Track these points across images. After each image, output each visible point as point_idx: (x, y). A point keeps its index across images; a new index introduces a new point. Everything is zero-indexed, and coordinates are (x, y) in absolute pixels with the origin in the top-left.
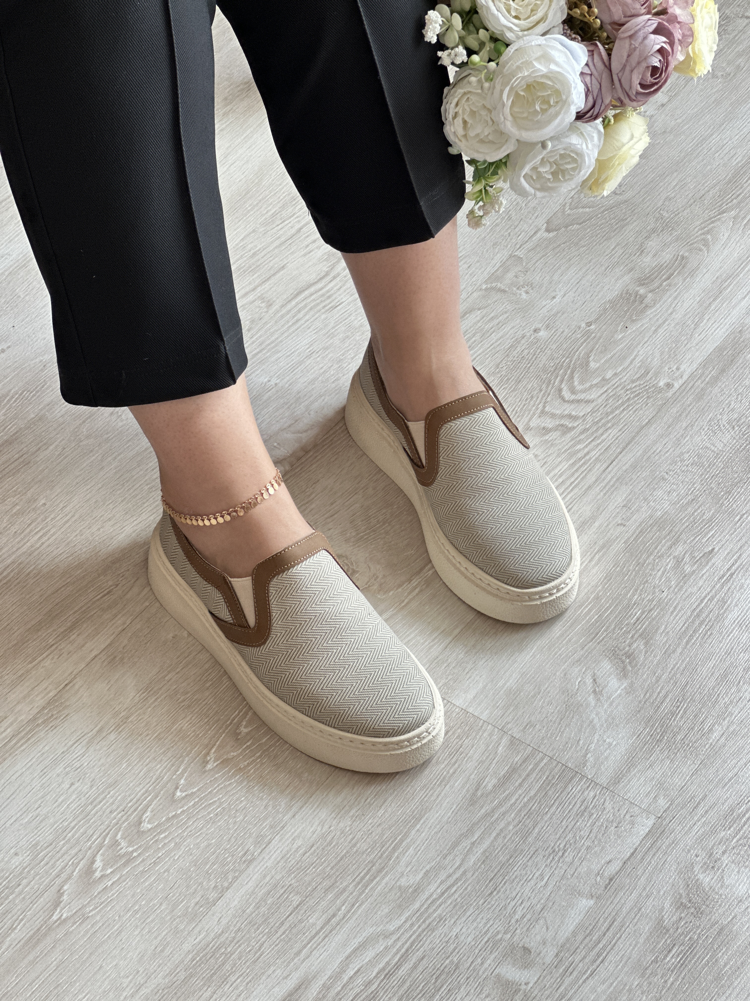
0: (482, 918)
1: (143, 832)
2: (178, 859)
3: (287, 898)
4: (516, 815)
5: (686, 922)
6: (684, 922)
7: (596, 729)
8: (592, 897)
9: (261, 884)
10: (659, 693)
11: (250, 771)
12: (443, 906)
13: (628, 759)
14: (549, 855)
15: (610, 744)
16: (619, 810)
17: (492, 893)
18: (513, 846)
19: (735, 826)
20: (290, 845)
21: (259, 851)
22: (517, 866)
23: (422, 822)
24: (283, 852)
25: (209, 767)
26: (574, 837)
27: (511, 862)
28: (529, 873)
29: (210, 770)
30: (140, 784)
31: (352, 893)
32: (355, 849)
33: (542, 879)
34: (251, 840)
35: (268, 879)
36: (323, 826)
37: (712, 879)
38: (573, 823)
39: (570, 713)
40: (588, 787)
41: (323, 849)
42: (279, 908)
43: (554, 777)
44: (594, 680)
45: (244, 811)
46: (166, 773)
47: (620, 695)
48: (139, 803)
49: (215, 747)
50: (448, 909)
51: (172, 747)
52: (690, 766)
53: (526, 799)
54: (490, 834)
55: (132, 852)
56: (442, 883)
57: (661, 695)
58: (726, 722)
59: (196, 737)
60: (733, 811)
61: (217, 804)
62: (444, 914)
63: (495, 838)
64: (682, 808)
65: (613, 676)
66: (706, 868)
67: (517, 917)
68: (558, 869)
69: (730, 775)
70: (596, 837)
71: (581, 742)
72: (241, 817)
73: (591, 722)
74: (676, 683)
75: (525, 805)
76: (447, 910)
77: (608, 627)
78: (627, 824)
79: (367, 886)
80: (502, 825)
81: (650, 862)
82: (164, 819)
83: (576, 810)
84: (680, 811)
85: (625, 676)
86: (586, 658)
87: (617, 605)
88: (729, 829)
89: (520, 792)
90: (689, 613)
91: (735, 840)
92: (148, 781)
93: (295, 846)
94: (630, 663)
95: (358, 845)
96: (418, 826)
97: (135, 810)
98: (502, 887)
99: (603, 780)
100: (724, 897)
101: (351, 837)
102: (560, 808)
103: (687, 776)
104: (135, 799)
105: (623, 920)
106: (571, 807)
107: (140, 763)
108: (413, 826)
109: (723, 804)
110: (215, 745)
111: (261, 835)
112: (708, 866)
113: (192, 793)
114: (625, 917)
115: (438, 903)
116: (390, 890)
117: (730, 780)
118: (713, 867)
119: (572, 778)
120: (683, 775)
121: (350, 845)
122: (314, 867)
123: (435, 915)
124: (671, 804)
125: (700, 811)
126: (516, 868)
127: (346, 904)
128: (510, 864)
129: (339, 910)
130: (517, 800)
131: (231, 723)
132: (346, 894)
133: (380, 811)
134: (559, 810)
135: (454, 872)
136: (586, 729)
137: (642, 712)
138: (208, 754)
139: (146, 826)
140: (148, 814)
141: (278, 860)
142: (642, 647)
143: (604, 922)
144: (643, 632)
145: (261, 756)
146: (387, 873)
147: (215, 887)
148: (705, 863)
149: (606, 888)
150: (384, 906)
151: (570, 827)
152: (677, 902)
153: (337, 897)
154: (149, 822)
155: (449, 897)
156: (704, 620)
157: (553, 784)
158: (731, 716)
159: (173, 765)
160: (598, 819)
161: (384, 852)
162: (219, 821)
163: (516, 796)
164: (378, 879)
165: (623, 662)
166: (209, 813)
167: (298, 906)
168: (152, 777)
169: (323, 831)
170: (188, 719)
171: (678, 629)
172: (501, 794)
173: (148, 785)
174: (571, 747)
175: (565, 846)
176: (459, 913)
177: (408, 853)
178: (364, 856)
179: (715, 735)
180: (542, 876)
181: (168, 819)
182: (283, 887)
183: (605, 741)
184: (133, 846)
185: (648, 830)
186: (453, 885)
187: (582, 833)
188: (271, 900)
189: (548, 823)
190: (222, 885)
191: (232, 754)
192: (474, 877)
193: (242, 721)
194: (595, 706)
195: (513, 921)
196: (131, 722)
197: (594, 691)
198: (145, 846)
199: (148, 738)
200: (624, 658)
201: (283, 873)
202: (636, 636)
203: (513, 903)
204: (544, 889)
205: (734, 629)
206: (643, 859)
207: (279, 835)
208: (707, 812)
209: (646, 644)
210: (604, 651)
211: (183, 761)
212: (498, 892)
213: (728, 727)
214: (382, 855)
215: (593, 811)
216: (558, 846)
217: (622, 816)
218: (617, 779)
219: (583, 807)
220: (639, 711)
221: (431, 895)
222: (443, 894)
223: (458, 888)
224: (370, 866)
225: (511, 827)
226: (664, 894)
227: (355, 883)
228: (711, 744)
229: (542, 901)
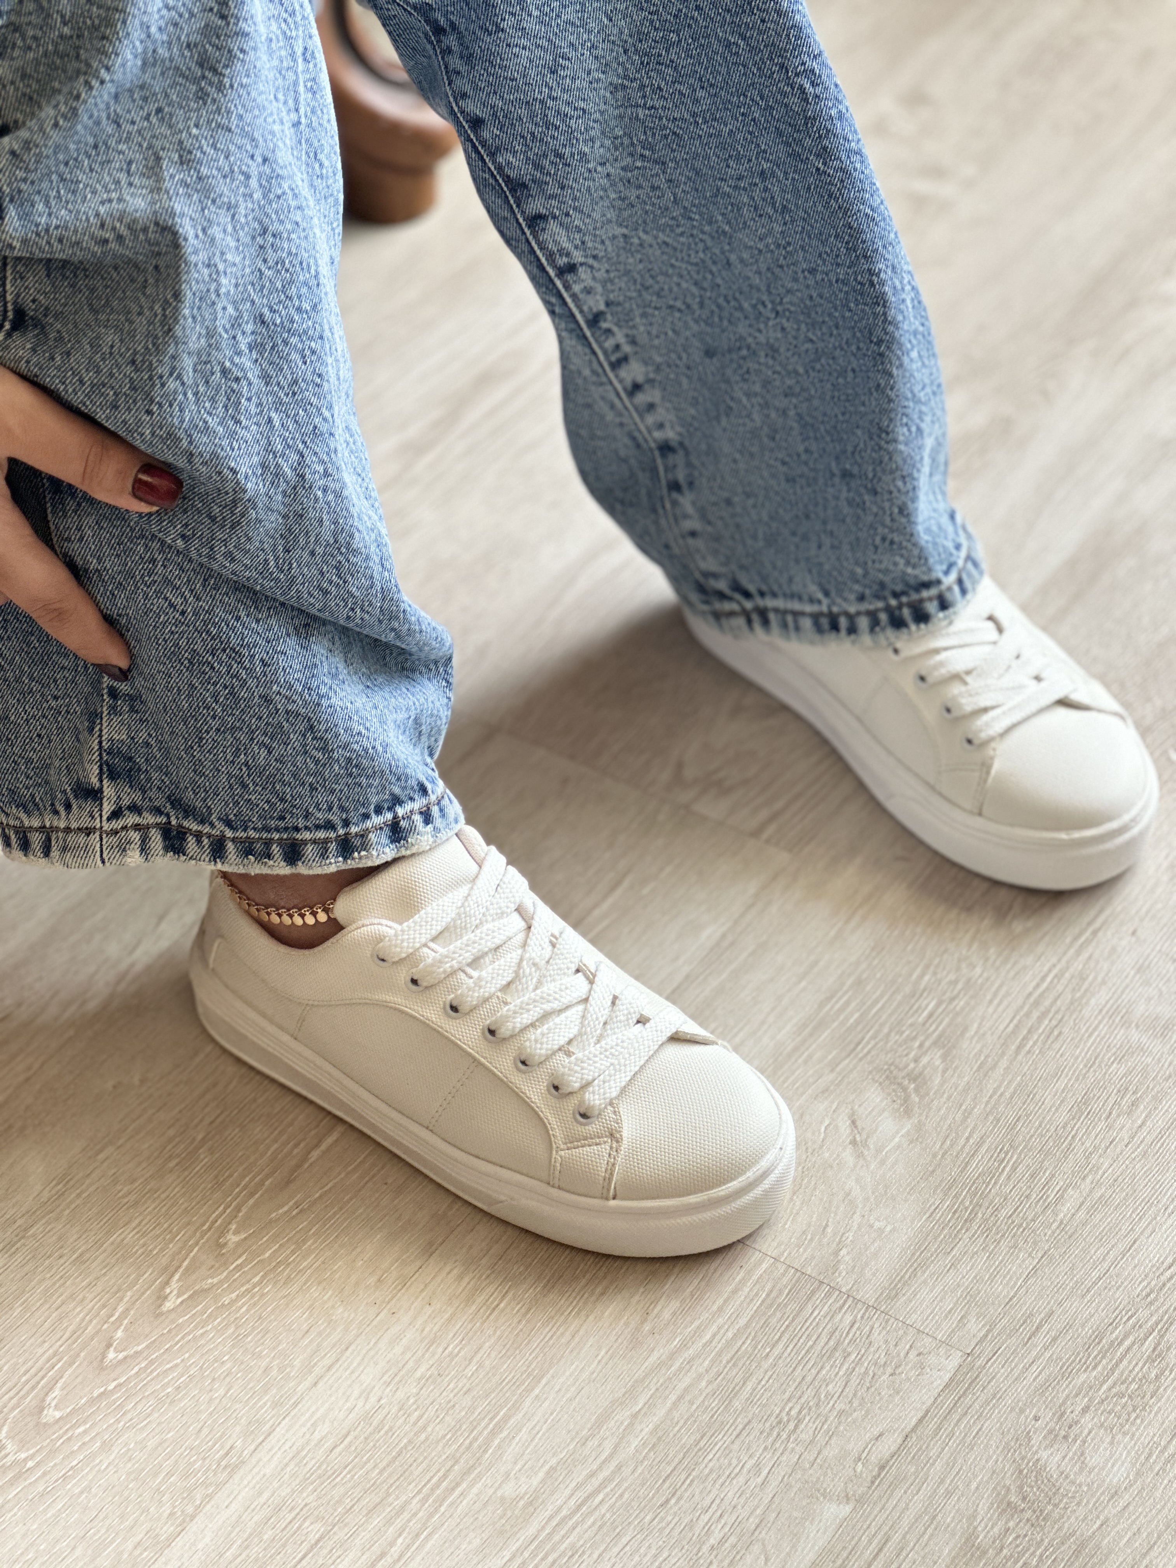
0: (649, 1547)
1: (45, 1424)
2: (107, 1467)
3: (298, 1528)
4: (713, 1361)
5: (1018, 1537)
6: (1014, 1535)
7: (857, 1207)
8: (848, 1499)
9: (252, 1507)
10: (968, 1139)
11: (241, 1308)
12: (578, 1530)
13: (913, 1254)
14: (772, 1428)
15: (881, 1231)
16: (896, 1345)
17: (667, 1501)
18: (706, 1417)
19: (1104, 1362)
20: (307, 1436)
21: (252, 1447)
22: (714, 1452)
23: (544, 1381)
24: (294, 1448)
25: (168, 1305)
26: (817, 1393)
27: (702, 1444)
28: (735, 1462)
29: (169, 1311)
30: (45, 1342)
31: (415, 1514)
32: (423, 1436)
33: (758, 1473)
34: (238, 1429)
35: (266, 1495)
36: (367, 1399)
37: (1064, 1458)
38: (814, 1371)
39: (809, 1182)
40: (841, 1308)
41: (366, 1439)
42: (284, 1546)
43: (781, 1292)
44: (854, 1122)
45: (228, 1379)
46: (91, 1321)
47: (898, 1147)
48: (41, 1374)
49: (181, 1270)
50: (589, 1532)
51: (105, 1274)
52: (1024, 1261)
53: (730, 1334)
54: (667, 1397)
55: (26, 1460)
56: (578, 1487)
57: (971, 1141)
58: (1088, 1180)
59: (148, 1256)
60: (1100, 1337)
61: (180, 1369)
62: (581, 1543)
63: (674, 1403)
64: (1010, 1336)
65: (886, 1114)
66: (1053, 1437)
67: (712, 1541)
68: (787, 1453)
69: (1095, 1274)
70: (855, 1395)
71: (829, 1230)
72: (222, 1391)
73: (848, 1194)
74: (998, 1120)
75: (729, 1344)
76: (586, 1535)
77: (878, 1032)
78: (911, 1369)
79: (444, 1500)
80: (687, 1381)
81: (952, 1433)
82: (83, 1401)
83: (819, 1348)
84: (1006, 1340)
85: (908, 1113)
86: (838, 1085)
87: (894, 993)
88: (1094, 1368)
89: (720, 1321)
90: (1020, 1001)
91: (1105, 1387)
92: (58, 1336)
93: (317, 1436)
94: (916, 1090)
95: (429, 1429)
96: (537, 1391)
97: (33, 1388)
98: (686, 1490)
99: (868, 1293)
100: (1085, 1489)
101: (416, 1414)
102: (791, 1346)
103: (1018, 1279)
104: (33, 1371)
105: (904, 1537)
106: (810, 1343)
107: (47, 1306)
108: (529, 1390)
109: (1083, 1326)
110: (179, 1267)
111: (257, 1420)
112: (1056, 1436)
113: (136, 1353)
114: (907, 1533)
115: (571, 1523)
116: (485, 1505)
117: (1095, 1283)
118: (1065, 1437)
119: (813, 1293)
120: (1011, 1279)
121: (416, 1429)
122: (349, 1472)
123: (564, 1545)
124: (988, 1332)
125: (1041, 1340)
126: (710, 1456)
127: (404, 1535)
128: (700, 1450)
129: (392, 1544)
130: (714, 1336)
131: (210, 1228)
132: (406, 1515)
133: (470, 1367)
134: (789, 1349)
135: (600, 1468)
136: (838, 1207)
137: (938, 1172)
138: (167, 1283)
139: (52, 1414)
140: (56, 1392)
141: (285, 1461)
142: (938, 1063)
143: (870, 1542)
144: (940, 1037)
145: (260, 1282)
146: (479, 1476)
147: (172, 1514)
148: (1050, 1432)
149: (873, 1482)
150: (472, 1535)
151: (809, 1379)
152: (1002, 1500)
153: (389, 1522)
154: (56, 1407)
155: (591, 1513)
156: (1048, 1011)
157: (779, 1305)
158: (1096, 1172)
159: (104, 1306)
160: (859, 1362)
161: (475, 1439)
162: (180, 1400)
163: (714, 1328)
164: (464, 1485)
165: (905, 1089)
166: (164, 1387)
167: (318, 1541)
168: (67, 1327)
169: (368, 1406)
170: (134, 1225)
171: (1002, 1028)
172: (686, 1327)
173: (59, 1343)
174: (812, 1240)
175: (800, 1412)
176: (608, 1540)
177: (517, 1439)
178: (439, 1448)
179: (1067, 1207)
180: (758, 1466)
181: (92, 1401)
182: (293, 1509)
183: (871, 1226)
184: (28, 1450)
185: (948, 1376)
186: (597, 1491)
187: (830, 1387)
188: (270, 1533)
189: (769, 1373)
190: (183, 1511)
191: (210, 1281)
192: (636, 1475)
193: (229, 1223)
194: (855, 1167)
195: (705, 1549)
196: (33, 1235)
197: (854, 1142)
198: (48, 1449)
199: (62, 1261)
200: (906, 1082)
201: (294, 1484)
202: (927, 1044)
203: (705, 1518)
204: (761, 1490)
205: (1100, 1022)
206: (939, 1428)
207: (287, 1419)
208: (1055, 1339)
209: (944, 1057)
210: (870, 1072)
211: (121, 1299)
212: (679, 1499)
213: (1091, 1192)
214: (471, 1444)
215: (849, 1350)
216: (788, 1414)
217: (902, 1355)
218: (893, 1293)
219: (832, 1343)
220: (933, 1171)
221: (560, 1509)
222: (579, 1507)
223: (607, 1495)
224: (450, 1463)
225: (704, 1384)
226: (977, 1488)
227: (421, 1496)
228: (1061, 1222)
229: (758, 1511)
